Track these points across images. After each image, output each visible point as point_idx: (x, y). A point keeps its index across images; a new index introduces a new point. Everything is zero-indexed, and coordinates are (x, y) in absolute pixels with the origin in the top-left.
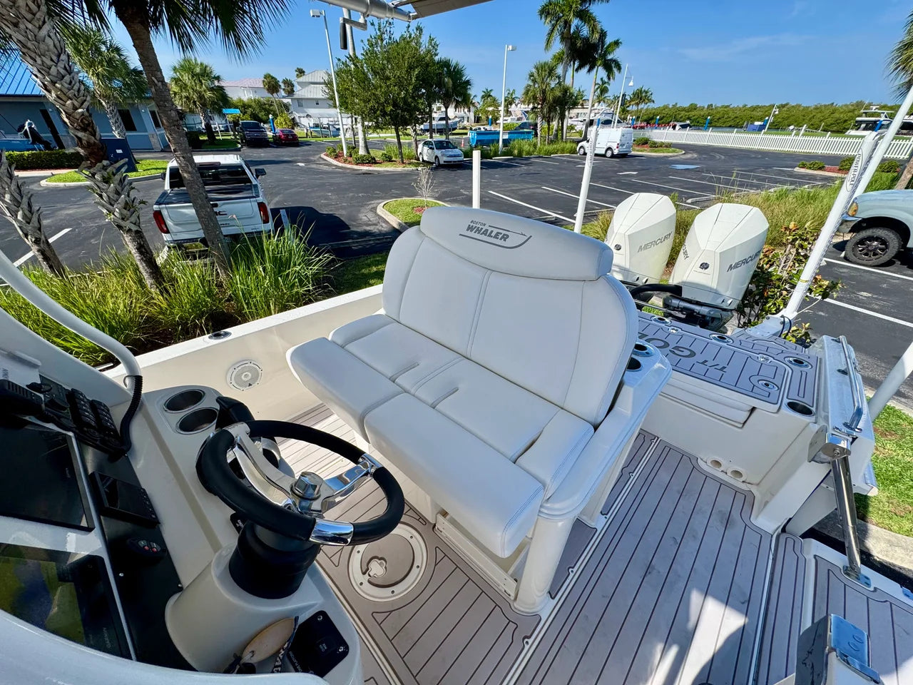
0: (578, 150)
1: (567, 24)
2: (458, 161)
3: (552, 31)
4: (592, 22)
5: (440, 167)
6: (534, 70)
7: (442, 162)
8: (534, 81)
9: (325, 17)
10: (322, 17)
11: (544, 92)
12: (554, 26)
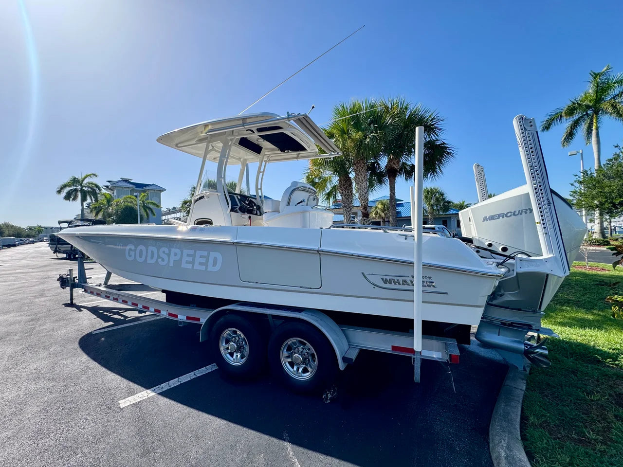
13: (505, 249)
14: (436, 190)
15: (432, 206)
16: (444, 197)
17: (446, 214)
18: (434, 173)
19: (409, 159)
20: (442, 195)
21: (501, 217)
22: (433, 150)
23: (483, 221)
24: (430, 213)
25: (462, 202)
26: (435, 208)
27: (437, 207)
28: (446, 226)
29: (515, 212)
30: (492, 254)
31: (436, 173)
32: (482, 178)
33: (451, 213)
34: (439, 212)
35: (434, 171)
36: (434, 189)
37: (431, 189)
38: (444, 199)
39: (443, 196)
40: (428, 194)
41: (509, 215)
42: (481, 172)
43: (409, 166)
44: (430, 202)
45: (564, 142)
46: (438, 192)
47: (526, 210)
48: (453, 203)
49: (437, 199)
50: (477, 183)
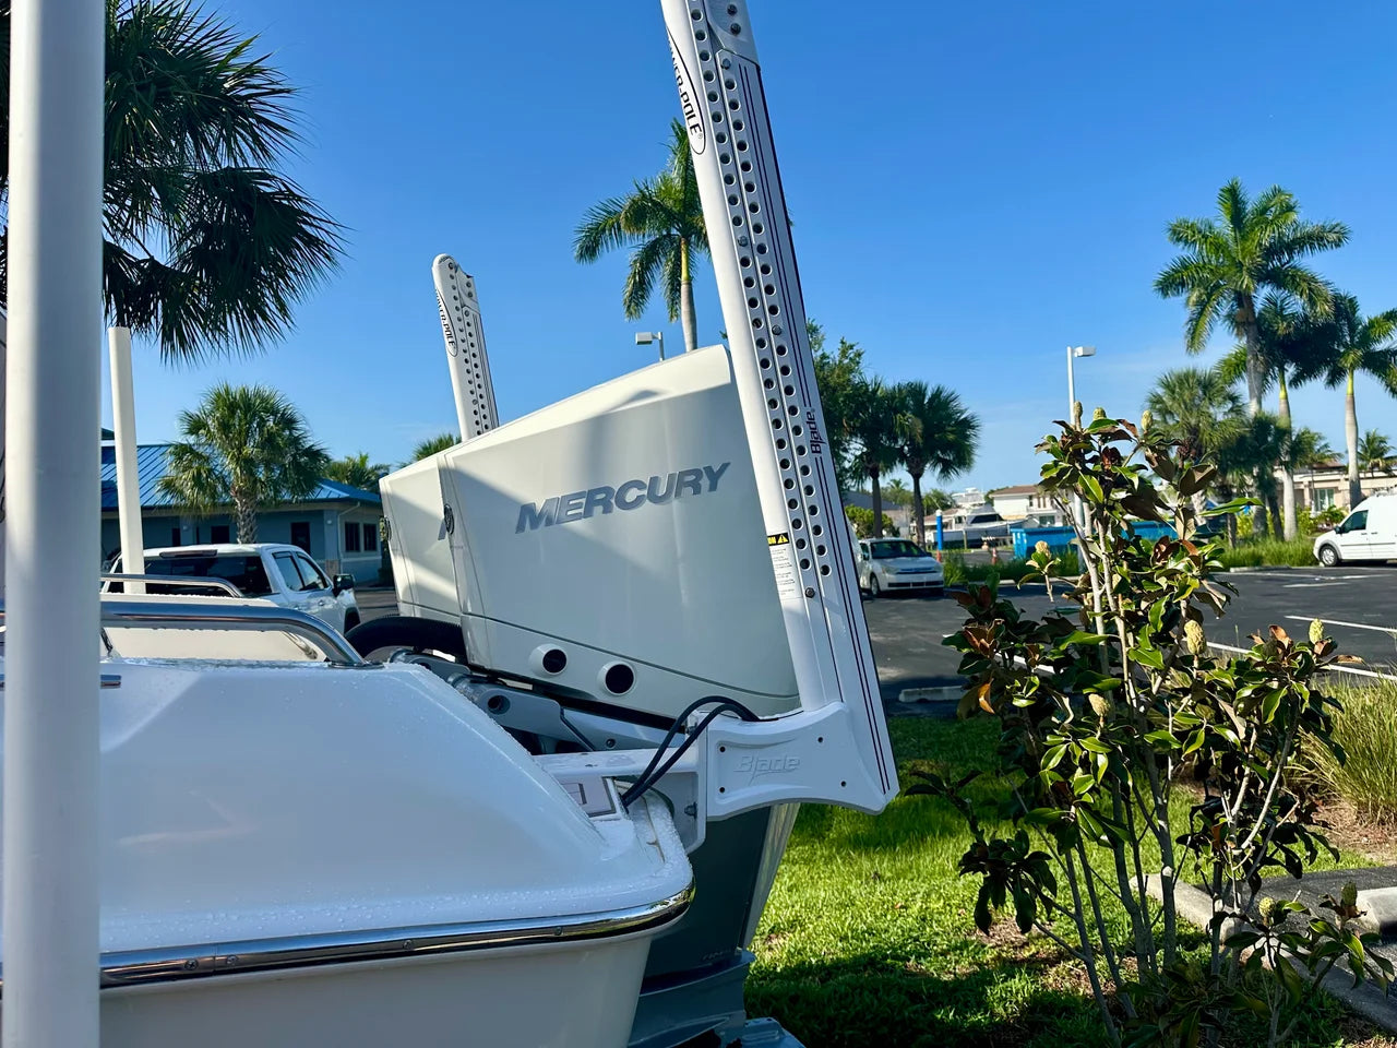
0: (1316, 553)
1: (1243, 299)
2: (928, 583)
3: (1201, 314)
4: (1304, 285)
5: (882, 595)
6: (1160, 391)
7: (884, 587)
8: (1165, 412)
9: (661, 341)
10: (656, 344)
11: (1195, 431)
12: (1202, 305)
13: (620, 678)
14: (264, 400)
15: (247, 464)
16: (296, 434)
17: (305, 501)
18: (253, 318)
19: (138, 230)
20: (288, 422)
21: (598, 509)
22: (249, 212)
23: (520, 528)
24: (240, 492)
25: (358, 460)
26: (261, 474)
27: (268, 468)
28: (307, 548)
29: (654, 480)
30: (570, 714)
31: (265, 318)
32: (472, 329)
33: (323, 495)
34: (277, 492)
35: (255, 309)
36: (258, 394)
37: (245, 395)
38: (295, 441)
39: (291, 429)
40: (233, 413)
41: (631, 495)
42: (467, 301)
43: (137, 264)
44: (240, 448)
45: (630, 302)
46: (273, 411)
47: (697, 472)
48: (328, 460)
49: (269, 442)
50: (450, 348)
